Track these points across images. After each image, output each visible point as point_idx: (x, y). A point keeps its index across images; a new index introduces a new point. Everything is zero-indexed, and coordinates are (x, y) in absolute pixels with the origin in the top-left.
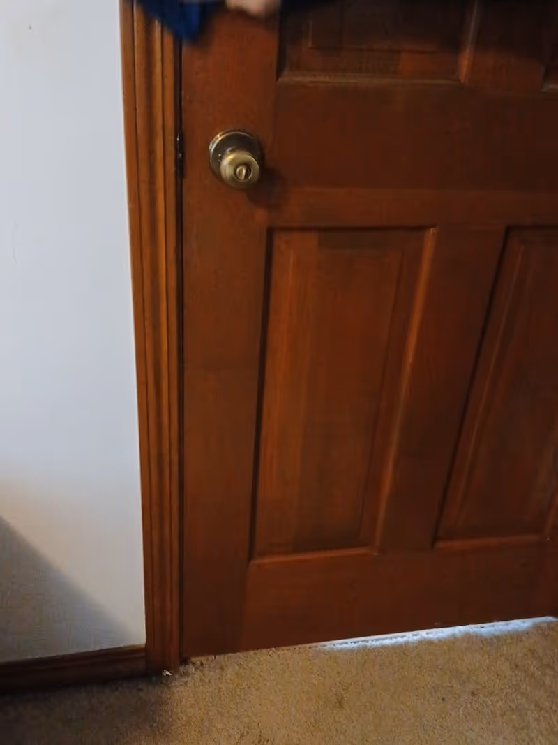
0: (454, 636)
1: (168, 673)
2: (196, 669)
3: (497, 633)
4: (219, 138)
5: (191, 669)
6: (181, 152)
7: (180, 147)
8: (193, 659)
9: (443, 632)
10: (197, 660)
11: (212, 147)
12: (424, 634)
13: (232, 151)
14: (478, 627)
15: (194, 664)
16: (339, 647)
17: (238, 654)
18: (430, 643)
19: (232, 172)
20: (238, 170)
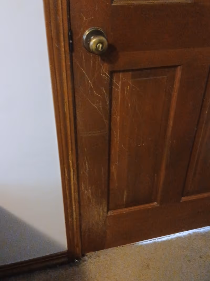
0: (189, 234)
1: (77, 261)
2: (88, 258)
3: (207, 231)
4: (87, 33)
5: (87, 258)
6: (71, 40)
7: (71, 37)
8: (87, 254)
9: (185, 233)
10: (88, 254)
11: (85, 37)
12: (178, 235)
13: (94, 38)
14: (199, 229)
15: (87, 256)
16: (145, 243)
17: (105, 250)
18: (180, 238)
19: (96, 47)
20: (98, 46)
